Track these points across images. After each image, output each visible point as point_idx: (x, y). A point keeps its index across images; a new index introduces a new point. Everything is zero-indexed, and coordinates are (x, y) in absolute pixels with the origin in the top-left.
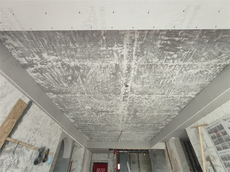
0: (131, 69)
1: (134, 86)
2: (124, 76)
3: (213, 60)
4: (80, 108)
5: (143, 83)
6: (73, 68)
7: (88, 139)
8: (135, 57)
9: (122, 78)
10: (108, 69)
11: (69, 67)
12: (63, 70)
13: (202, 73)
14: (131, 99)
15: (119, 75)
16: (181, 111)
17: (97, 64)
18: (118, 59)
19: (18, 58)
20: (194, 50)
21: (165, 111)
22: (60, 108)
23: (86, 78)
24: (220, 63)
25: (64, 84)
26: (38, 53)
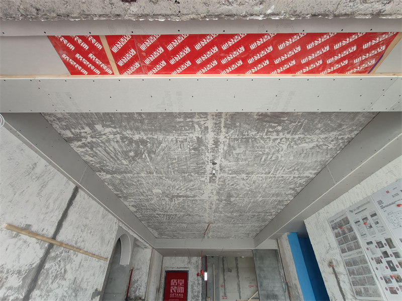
0: (219, 143)
1: (225, 163)
2: (209, 151)
3: (332, 133)
4: (146, 191)
5: (237, 160)
6: (136, 142)
7: (156, 235)
8: (223, 130)
9: (207, 154)
10: (186, 143)
11: (131, 141)
12: (123, 145)
13: (319, 148)
14: (221, 180)
15: (203, 150)
16: (297, 195)
17: (172, 137)
18: (200, 132)
19: (61, 131)
20: (304, 121)
21: (273, 195)
22: (115, 192)
23: (155, 154)
24: (342, 136)
25: (124, 161)
26: (88, 125)
